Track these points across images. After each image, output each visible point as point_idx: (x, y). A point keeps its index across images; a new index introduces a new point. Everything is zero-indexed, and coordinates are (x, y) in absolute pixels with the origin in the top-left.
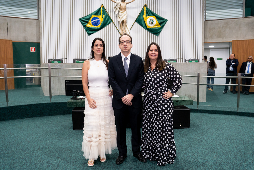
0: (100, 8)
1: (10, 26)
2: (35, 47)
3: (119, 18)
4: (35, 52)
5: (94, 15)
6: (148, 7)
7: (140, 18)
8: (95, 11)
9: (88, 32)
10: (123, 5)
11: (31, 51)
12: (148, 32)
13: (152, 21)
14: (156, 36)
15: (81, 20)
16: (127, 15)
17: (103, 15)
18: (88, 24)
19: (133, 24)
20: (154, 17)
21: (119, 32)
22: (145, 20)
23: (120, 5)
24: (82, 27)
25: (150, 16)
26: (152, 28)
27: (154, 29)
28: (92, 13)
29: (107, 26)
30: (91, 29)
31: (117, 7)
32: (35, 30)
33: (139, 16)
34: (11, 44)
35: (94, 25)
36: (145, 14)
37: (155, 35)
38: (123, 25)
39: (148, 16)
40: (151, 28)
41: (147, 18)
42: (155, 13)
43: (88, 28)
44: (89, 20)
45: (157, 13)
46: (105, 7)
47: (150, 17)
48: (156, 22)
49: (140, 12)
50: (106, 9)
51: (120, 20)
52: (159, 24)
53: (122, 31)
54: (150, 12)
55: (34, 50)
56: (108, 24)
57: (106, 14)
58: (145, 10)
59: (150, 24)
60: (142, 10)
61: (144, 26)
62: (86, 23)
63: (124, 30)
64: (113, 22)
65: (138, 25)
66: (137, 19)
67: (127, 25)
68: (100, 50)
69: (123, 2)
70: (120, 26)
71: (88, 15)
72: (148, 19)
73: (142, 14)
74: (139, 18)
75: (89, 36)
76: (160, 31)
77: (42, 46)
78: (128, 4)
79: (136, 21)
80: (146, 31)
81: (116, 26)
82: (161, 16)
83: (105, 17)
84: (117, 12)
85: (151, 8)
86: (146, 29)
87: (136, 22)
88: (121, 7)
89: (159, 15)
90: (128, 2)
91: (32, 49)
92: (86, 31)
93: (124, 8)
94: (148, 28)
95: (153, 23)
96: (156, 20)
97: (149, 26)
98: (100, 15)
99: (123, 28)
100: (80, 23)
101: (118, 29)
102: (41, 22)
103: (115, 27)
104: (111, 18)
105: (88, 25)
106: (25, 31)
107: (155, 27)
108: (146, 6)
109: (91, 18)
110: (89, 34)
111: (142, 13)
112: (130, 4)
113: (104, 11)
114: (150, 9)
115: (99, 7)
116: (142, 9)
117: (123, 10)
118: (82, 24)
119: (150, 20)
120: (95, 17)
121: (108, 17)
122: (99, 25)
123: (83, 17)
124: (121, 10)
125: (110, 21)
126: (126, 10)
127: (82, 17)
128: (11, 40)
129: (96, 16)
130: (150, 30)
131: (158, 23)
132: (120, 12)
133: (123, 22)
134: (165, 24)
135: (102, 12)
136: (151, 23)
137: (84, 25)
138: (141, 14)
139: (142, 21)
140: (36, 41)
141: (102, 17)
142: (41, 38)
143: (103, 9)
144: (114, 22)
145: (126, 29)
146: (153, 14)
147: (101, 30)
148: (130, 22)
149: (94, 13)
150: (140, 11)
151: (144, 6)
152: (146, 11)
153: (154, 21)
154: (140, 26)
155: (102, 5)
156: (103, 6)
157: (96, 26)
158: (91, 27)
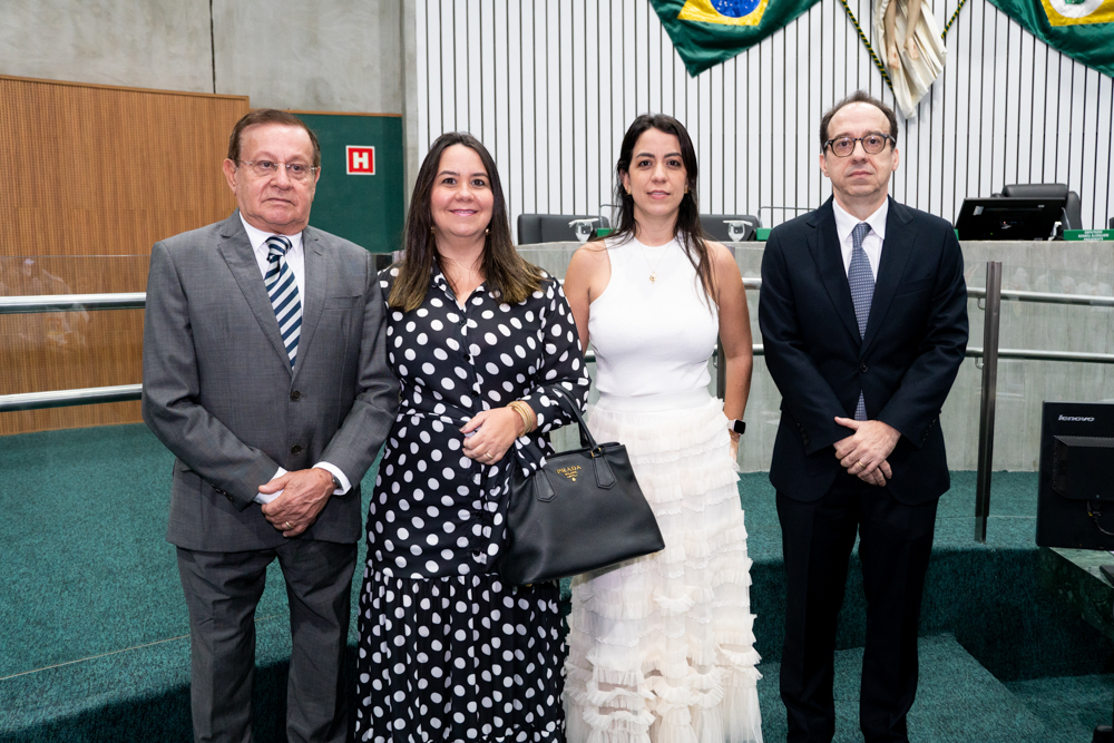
2: (373, 148)
4: (373, 173)
9: (689, 54)
11: (352, 169)
18: (688, 4)
21: (872, 56)
24: (655, 20)
27: (1096, 32)
29: (803, 18)
30: (710, 38)
32: (370, 40)
35: (724, 11)
37: (1093, 74)
38: (899, 12)
40: (1070, 27)
43: (688, 31)
53: (892, 49)
55: (366, 166)
56: (808, 8)
61: (1029, 15)
63: (911, 42)
67: (925, 9)
68: (667, 188)
70: (885, 19)
75: (693, 81)
77: (416, 137)
80: (1040, 46)
86: (1041, 34)
91: (356, 155)
92: (677, 44)
94: (1055, 29)
97: (1063, 17)
99: (897, 33)
103: (850, 24)
105: (690, 13)
106: (313, 41)
107: (1096, 19)
110: (695, 67)
122: (755, 11)
128: (244, 99)
130: (1067, 41)
137: (664, 9)
140: (379, 108)
142: (415, 90)
147: (766, 43)
154: (1003, 17)
157: (738, 15)
158: (705, 23)
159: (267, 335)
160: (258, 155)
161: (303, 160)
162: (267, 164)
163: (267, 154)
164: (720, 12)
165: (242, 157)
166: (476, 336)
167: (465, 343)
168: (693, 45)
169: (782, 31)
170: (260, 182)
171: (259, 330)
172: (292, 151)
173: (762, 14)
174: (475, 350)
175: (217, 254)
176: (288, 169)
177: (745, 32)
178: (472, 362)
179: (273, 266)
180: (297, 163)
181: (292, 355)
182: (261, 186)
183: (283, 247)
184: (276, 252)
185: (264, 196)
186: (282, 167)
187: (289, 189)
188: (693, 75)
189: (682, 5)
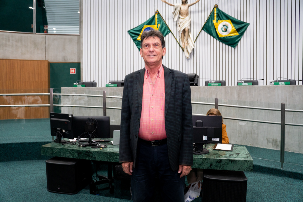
0: (155, 16)
1: (48, 45)
2: (75, 69)
3: (179, 26)
4: (75, 73)
5: (147, 25)
6: (220, 9)
7: (209, 25)
8: (148, 20)
9: (139, 47)
10: (184, 8)
11: (71, 73)
12: (221, 43)
13: (225, 27)
14: (232, 48)
15: (130, 33)
16: (190, 22)
17: (158, 24)
19: (199, 33)
20: (228, 22)
21: (180, 46)
22: (215, 27)
23: (180, 9)
24: (132, 41)
25: (223, 19)
26: (227, 37)
27: (230, 38)
28: (144, 23)
31: (176, 11)
32: (75, 48)
33: (207, 22)
34: (46, 65)
36: (216, 18)
37: (230, 47)
38: (184, 35)
39: (220, 20)
40: (224, 37)
41: (219, 23)
42: (230, 15)
43: (139, 42)
44: (140, 32)
45: (233, 16)
46: (161, 14)
47: (223, 22)
48: (232, 28)
49: (208, 16)
50: (162, 16)
51: (180, 28)
52: (237, 30)
53: (183, 44)
54: (222, 15)
55: (74, 72)
56: (166, 35)
57: (163, 22)
58: (216, 12)
59: (223, 31)
60: (211, 13)
61: (214, 34)
63: (186, 42)
64: (171, 32)
65: (206, 34)
66: (204, 26)
67: (190, 35)
69: (184, 4)
70: (181, 37)
71: (139, 26)
72: (221, 24)
73: (212, 19)
74: (207, 24)
76: (239, 41)
78: (192, 6)
79: (203, 29)
80: (218, 42)
81: (176, 37)
82: (239, 19)
83: (161, 26)
84: (176, 19)
85: (225, 9)
86: (218, 39)
87: (203, 31)
88: (181, 12)
89: (236, 17)
90: (192, 3)
91: (72, 70)
92: (137, 45)
93: (185, 12)
94: (221, 38)
95: (228, 29)
96: (232, 25)
97: (222, 35)
98: (155, 24)
99: (185, 40)
100: (129, 36)
101: (178, 41)
102: (82, 37)
103: (175, 39)
104: (170, 27)
106: (64, 49)
107: (230, 35)
108: (216, 7)
109: (143, 29)
111: (211, 17)
112: (194, 5)
113: (160, 19)
114: (223, 11)
115: (153, 14)
116: (211, 11)
117: (184, 15)
118: (132, 37)
119: (222, 26)
120: (148, 28)
121: (165, 26)
123: (134, 28)
124: (182, 15)
125: (168, 31)
126: (189, 15)
127: (132, 28)
129: (149, 26)
130: (224, 40)
131: (235, 29)
132: (180, 19)
133: (184, 31)
134: (245, 30)
135: (156, 20)
136: (225, 30)
137: (134, 38)
138: (209, 19)
139: (212, 28)
140: (76, 61)
141: (158, 27)
142: (82, 57)
143: (158, 16)
144: (173, 32)
145: (189, 40)
146: (227, 17)
148: (195, 31)
149: (147, 23)
150: (209, 14)
151: (215, 7)
152: (218, 14)
153: (228, 26)
154: (209, 36)
155: (158, 11)
156: (159, 13)
168: (139, 45)
189: (138, 37)
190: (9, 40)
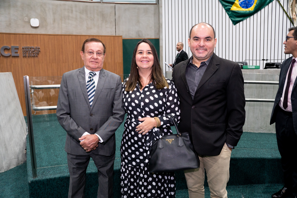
1: (119, 17)
9: (233, 19)
15: (221, 1)
18: (233, 6)
21: (288, 16)
24: (224, 11)
29: (266, 7)
30: (239, 15)
34: (121, 42)
35: (243, 7)
43: (233, 13)
56: (268, 4)
62: (230, 5)
70: (291, 5)
75: (234, 26)
92: (230, 17)
100: (221, 5)
103: (281, 8)
105: (234, 8)
106: (138, 22)
110: (235, 23)
118: (224, 6)
122: (252, 6)
128: (121, 36)
137: (226, 8)
140: (153, 37)
147: (255, 15)
157: (247, 8)
158: (238, 11)
159: (85, 98)
160: (89, 50)
161: (101, 51)
162: (91, 52)
163: (91, 50)
164: (242, 7)
165: (85, 51)
166: (143, 100)
167: (140, 101)
168: (234, 17)
169: (260, 11)
170: (90, 57)
171: (83, 97)
172: (98, 49)
173: (254, 7)
174: (142, 104)
175: (77, 76)
176: (97, 54)
177: (249, 13)
178: (141, 107)
179: (90, 79)
180: (99, 52)
181: (91, 104)
182: (90, 58)
183: (93, 75)
184: (91, 76)
185: (90, 61)
186: (95, 53)
187: (97, 59)
188: (234, 25)
189: (231, 7)
190: (72, 11)
